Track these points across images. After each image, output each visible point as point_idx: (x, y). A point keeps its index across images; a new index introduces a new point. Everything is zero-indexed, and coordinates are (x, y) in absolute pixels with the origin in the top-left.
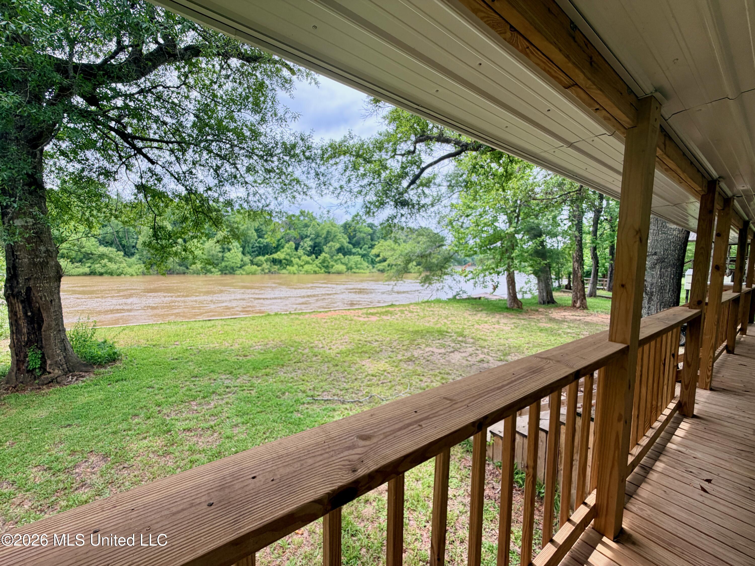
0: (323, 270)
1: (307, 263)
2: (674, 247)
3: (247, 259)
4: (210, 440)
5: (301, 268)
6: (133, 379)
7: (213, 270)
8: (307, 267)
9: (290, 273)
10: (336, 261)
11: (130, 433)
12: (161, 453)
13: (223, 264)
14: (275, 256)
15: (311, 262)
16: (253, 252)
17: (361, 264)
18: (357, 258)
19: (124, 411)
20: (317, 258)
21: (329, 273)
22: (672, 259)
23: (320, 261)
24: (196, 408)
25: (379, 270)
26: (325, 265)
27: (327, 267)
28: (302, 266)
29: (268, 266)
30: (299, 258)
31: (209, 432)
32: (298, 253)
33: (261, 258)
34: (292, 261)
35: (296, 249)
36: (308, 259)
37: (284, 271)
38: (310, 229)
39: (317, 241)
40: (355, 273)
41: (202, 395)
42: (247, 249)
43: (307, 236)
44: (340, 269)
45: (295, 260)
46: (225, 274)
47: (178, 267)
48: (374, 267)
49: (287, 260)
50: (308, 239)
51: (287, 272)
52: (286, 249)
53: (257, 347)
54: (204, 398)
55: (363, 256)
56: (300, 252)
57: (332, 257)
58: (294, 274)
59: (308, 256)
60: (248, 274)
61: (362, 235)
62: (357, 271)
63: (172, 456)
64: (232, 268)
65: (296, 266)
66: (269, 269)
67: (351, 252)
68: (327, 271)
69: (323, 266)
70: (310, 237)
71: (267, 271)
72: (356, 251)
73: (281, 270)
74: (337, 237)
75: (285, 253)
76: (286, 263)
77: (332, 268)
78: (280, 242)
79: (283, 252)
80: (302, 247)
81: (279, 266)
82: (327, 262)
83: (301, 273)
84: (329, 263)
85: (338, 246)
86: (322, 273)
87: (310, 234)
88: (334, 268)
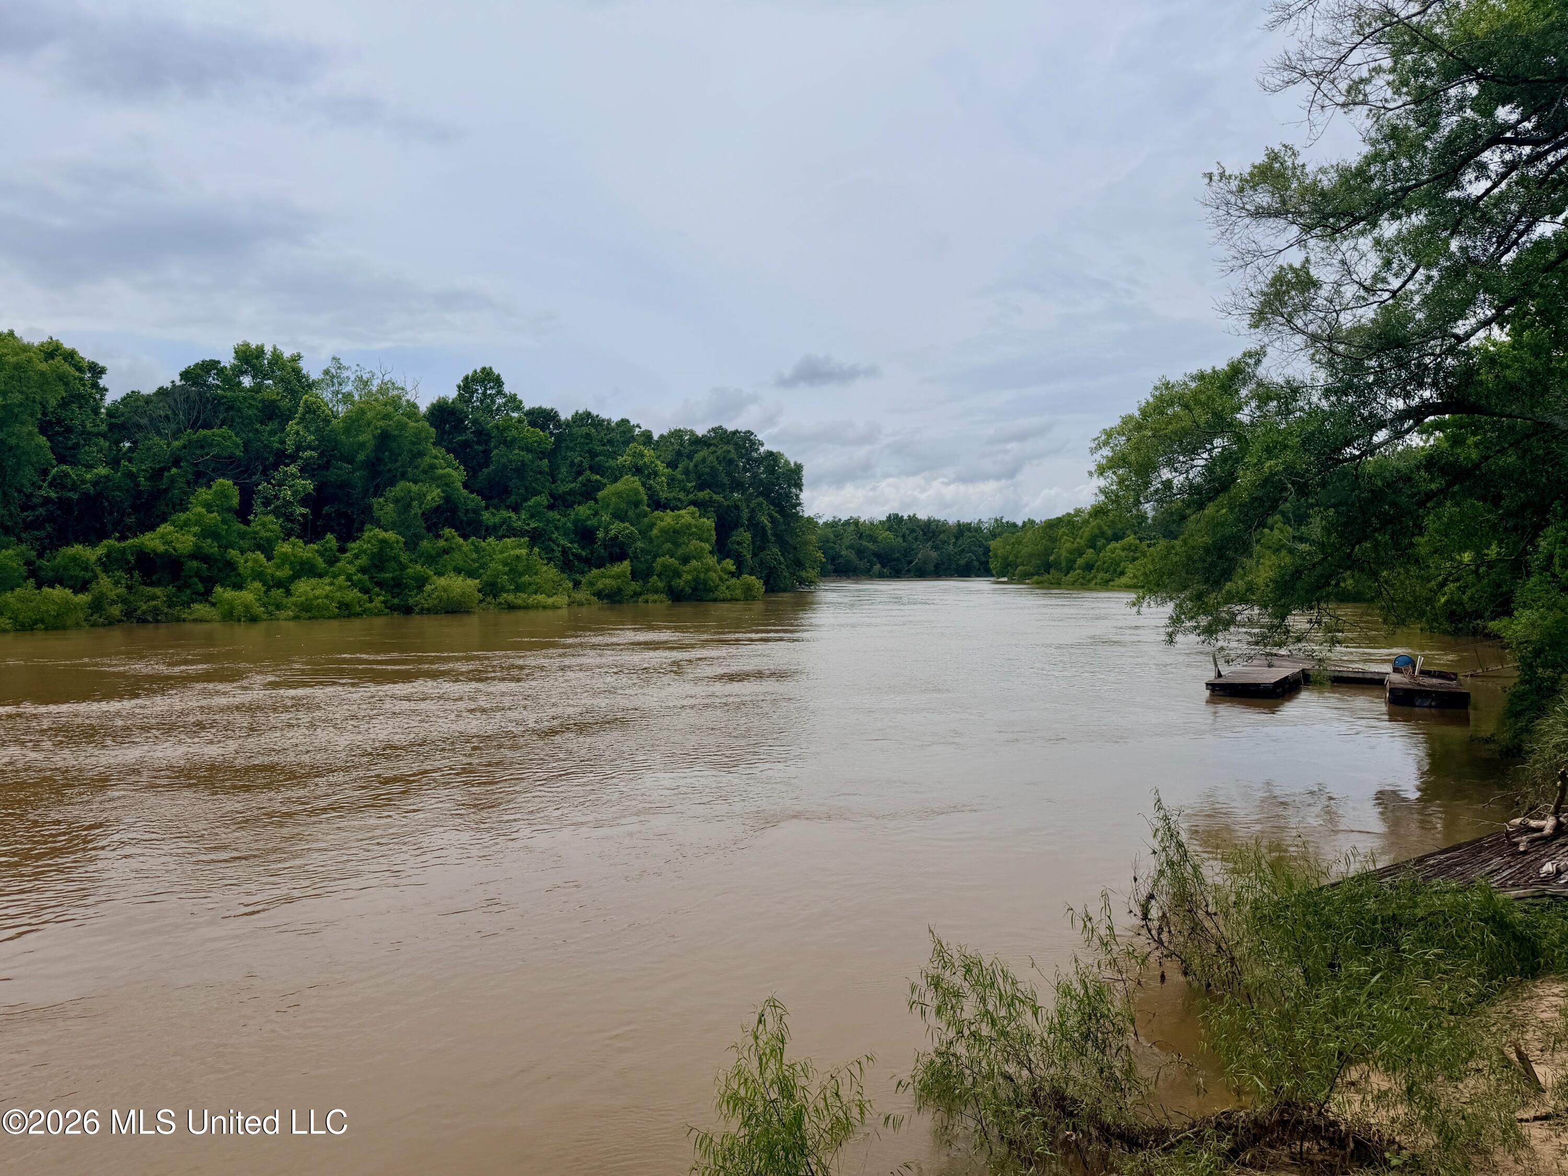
0: (381, 597)
1: (306, 570)
5: (278, 593)
8: (304, 587)
9: (229, 616)
10: (431, 559)
14: (151, 541)
15: (320, 562)
16: (32, 525)
17: (529, 569)
18: (515, 548)
20: (345, 547)
21: (408, 610)
23: (363, 561)
25: (599, 594)
26: (385, 575)
27: (396, 586)
28: (279, 584)
29: (121, 590)
30: (266, 548)
32: (255, 526)
33: (79, 551)
34: (231, 565)
35: (244, 512)
36: (307, 551)
37: (200, 609)
38: (292, 426)
39: (332, 475)
40: (512, 607)
43: (282, 458)
44: (454, 594)
45: (249, 561)
48: (577, 584)
49: (205, 558)
50: (293, 469)
51: (215, 613)
55: (536, 537)
56: (266, 521)
57: (412, 544)
58: (254, 619)
59: (305, 538)
61: (517, 454)
62: (521, 598)
65: (258, 585)
66: (124, 601)
67: (479, 522)
68: (396, 601)
69: (379, 584)
70: (300, 462)
71: (116, 611)
72: (497, 520)
73: (187, 604)
74: (427, 460)
75: (196, 529)
76: (205, 574)
77: (420, 588)
78: (164, 484)
79: (187, 523)
80: (266, 504)
81: (171, 589)
82: (393, 564)
83: (283, 614)
84: (403, 567)
85: (434, 495)
86: (379, 614)
87: (299, 448)
88: (428, 588)
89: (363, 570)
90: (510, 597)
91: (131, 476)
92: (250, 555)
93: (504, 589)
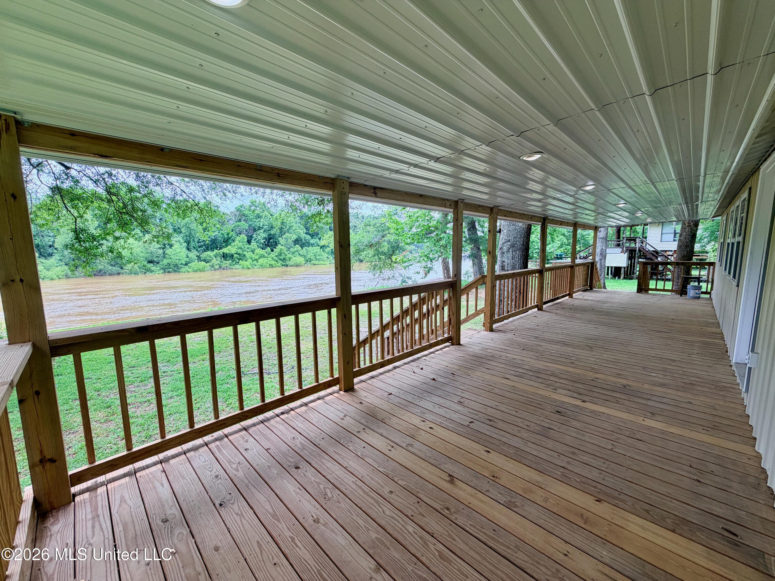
0: (280, 262)
1: (262, 256)
2: (520, 235)
3: (193, 254)
4: (147, 409)
5: (255, 262)
6: (69, 374)
7: (153, 268)
8: (261, 261)
9: (243, 268)
10: (293, 253)
11: (71, 411)
12: (102, 421)
13: (165, 262)
14: (225, 250)
15: (266, 255)
16: (199, 247)
17: (320, 255)
18: (316, 250)
19: (64, 397)
20: (272, 251)
21: (287, 266)
22: (519, 244)
23: (276, 254)
24: (134, 389)
26: (282, 257)
27: (284, 260)
28: (256, 260)
29: (219, 262)
30: (253, 251)
31: (146, 404)
32: (251, 246)
33: (209, 253)
34: (245, 256)
35: (249, 242)
36: (262, 252)
37: (237, 266)
38: (262, 220)
39: (271, 232)
40: (314, 264)
41: (139, 380)
42: (192, 244)
43: (260, 228)
44: (298, 262)
45: (249, 255)
46: (169, 272)
47: (110, 268)
49: (239, 254)
50: (262, 231)
51: (240, 267)
52: (237, 242)
53: (196, 339)
54: (141, 381)
56: (254, 244)
57: (289, 249)
58: (249, 268)
59: (262, 249)
60: (195, 271)
62: (317, 262)
63: (113, 422)
64: (176, 266)
65: (250, 260)
66: (219, 265)
67: (309, 243)
68: (284, 264)
69: (280, 259)
70: (264, 229)
71: (217, 267)
72: (314, 242)
73: (234, 265)
74: (294, 228)
75: (236, 247)
76: (239, 258)
77: (290, 260)
78: (230, 235)
79: (234, 246)
80: (255, 240)
81: (230, 261)
82: (283, 255)
83: (256, 267)
84: (286, 255)
85: (294, 237)
86: (280, 267)
87: (263, 225)
88: (291, 260)
89: (276, 256)
90: (314, 262)
91: (222, 234)
92: (249, 253)
93: (312, 260)
